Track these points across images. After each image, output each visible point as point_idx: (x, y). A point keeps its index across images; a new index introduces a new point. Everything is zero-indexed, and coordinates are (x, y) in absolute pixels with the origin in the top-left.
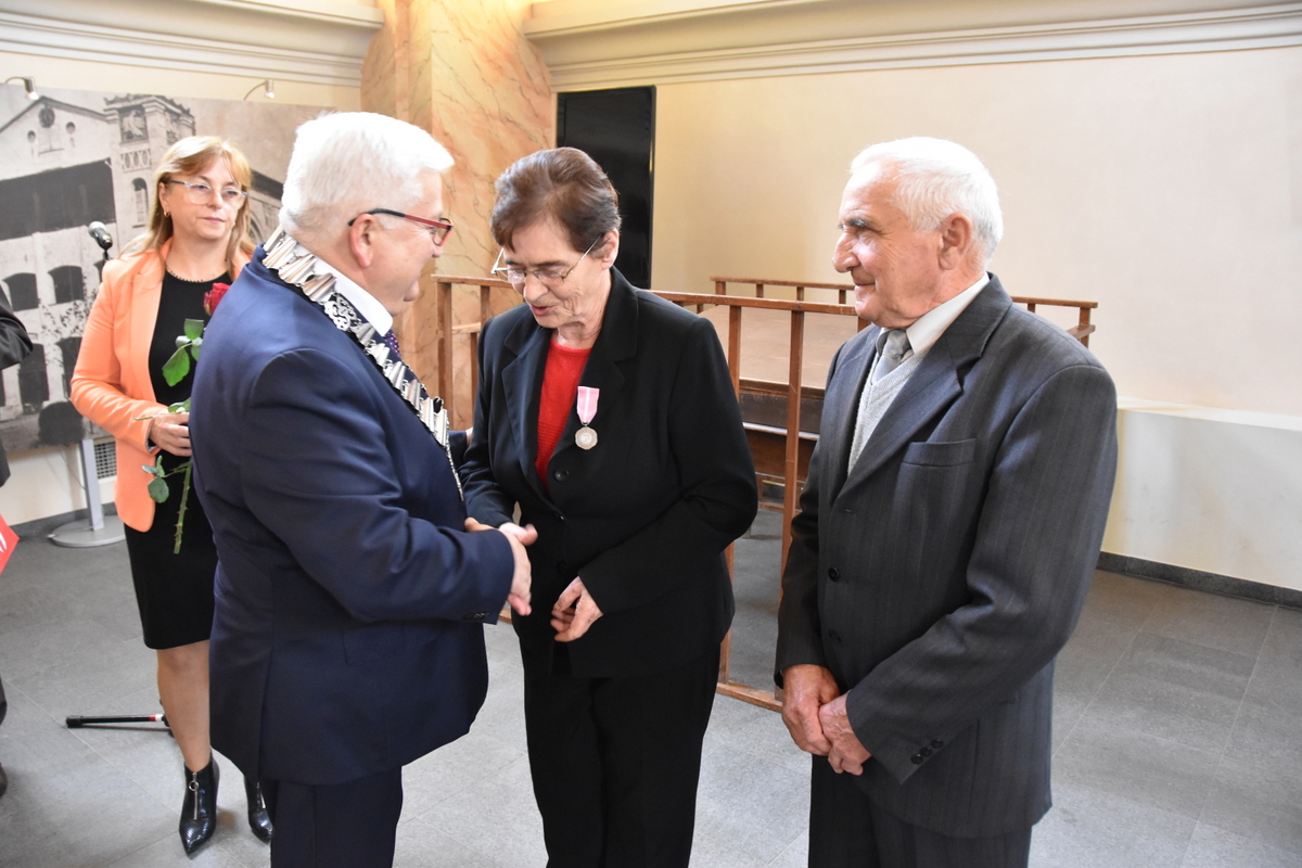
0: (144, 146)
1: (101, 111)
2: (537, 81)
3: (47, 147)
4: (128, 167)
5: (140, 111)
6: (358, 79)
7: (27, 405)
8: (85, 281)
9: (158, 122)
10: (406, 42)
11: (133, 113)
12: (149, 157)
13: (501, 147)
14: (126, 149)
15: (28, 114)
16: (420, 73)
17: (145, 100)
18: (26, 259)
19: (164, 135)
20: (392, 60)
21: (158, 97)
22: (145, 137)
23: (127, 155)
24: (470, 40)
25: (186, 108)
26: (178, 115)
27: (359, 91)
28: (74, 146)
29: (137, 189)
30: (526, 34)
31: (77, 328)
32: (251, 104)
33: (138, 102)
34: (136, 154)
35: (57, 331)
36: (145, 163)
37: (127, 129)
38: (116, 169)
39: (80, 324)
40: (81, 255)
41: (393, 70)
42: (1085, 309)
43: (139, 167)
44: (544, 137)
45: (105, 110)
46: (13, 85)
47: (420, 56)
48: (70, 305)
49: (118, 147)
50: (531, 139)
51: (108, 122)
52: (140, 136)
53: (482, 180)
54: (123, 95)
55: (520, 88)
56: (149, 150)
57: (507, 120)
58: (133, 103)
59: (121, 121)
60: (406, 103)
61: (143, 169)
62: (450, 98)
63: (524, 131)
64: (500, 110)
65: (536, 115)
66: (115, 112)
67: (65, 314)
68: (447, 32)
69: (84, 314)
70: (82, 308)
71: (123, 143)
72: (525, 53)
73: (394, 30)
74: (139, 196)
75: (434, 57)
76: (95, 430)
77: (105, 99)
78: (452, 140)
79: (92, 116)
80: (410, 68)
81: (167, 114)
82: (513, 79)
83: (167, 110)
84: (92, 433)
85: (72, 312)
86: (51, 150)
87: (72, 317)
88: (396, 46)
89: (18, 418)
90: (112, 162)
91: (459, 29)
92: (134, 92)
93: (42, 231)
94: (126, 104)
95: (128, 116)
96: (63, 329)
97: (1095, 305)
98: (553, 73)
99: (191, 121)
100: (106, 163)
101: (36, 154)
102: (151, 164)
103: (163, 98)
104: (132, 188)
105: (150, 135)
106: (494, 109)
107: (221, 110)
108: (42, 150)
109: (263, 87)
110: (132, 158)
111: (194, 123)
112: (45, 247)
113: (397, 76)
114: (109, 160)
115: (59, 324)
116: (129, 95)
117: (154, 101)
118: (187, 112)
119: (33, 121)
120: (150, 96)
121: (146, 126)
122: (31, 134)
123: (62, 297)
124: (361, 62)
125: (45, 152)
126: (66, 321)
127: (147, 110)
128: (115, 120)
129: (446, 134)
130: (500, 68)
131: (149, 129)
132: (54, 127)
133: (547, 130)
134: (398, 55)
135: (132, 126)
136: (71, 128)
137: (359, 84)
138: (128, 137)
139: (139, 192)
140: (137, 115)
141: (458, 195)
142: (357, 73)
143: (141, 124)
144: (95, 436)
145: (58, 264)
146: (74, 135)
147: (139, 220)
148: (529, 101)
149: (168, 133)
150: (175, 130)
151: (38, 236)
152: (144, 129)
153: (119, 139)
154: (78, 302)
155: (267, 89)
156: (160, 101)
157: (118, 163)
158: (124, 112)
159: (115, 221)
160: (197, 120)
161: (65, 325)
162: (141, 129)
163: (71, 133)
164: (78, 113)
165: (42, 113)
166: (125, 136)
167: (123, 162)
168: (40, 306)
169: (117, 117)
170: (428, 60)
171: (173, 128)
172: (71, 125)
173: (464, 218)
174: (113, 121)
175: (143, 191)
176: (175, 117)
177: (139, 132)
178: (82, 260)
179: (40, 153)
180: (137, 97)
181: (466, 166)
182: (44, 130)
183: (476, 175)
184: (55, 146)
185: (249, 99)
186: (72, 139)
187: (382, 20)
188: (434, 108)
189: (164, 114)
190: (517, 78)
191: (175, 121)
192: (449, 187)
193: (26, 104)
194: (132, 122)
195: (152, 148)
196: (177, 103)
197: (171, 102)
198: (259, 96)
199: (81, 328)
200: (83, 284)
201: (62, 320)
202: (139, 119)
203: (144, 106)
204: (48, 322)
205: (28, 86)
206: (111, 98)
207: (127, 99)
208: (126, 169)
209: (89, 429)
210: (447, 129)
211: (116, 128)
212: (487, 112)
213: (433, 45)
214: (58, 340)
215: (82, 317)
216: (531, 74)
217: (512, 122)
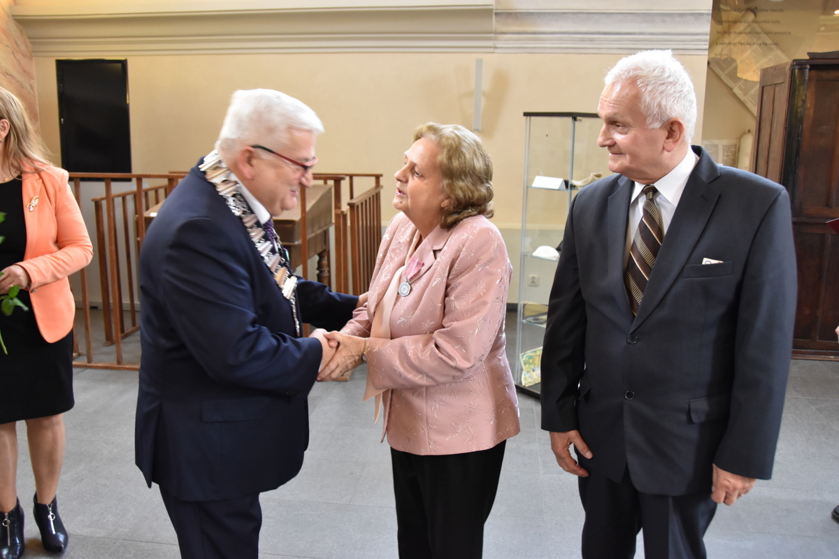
2: (23, 48)
30: (13, 16)
42: (378, 177)
44: (31, 86)
50: (23, 88)
55: (13, 52)
63: (18, 81)
65: (25, 71)
72: (13, 28)
82: (7, 46)
97: (381, 175)
98: (32, 43)
133: (32, 81)
148: (19, 61)
190: (9, 45)
216: (19, 44)
217: (10, 75)
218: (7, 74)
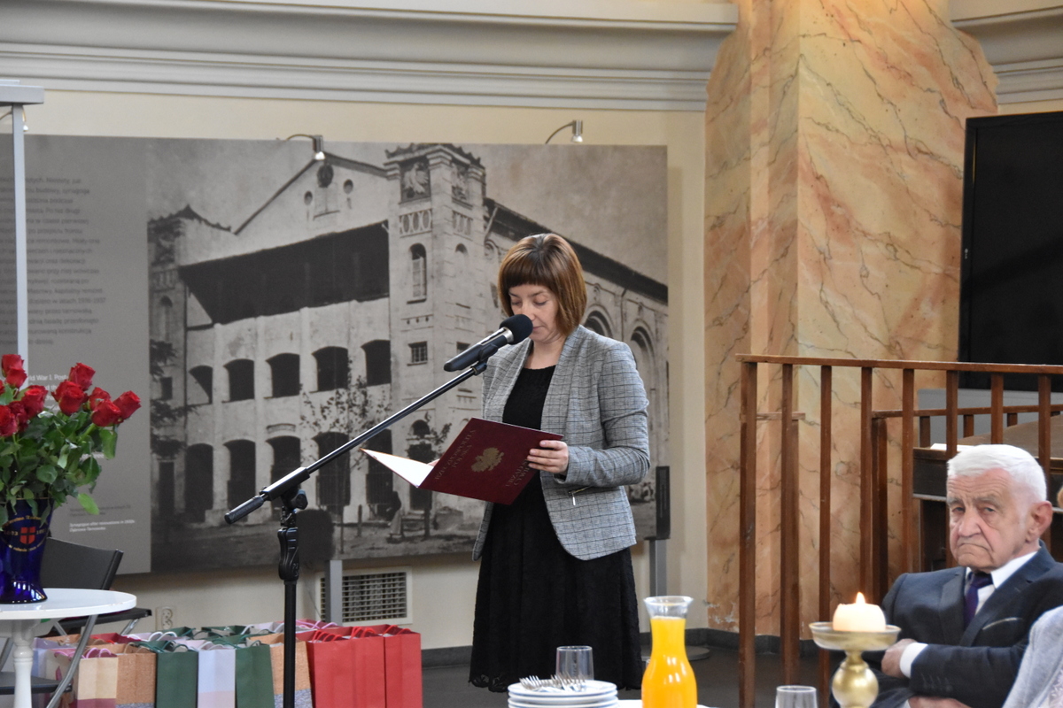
0: (426, 206)
1: (382, 166)
2: (972, 88)
3: (322, 209)
4: (406, 231)
5: (423, 163)
6: (703, 101)
7: (277, 508)
8: (351, 366)
9: (443, 176)
10: (766, 49)
11: (416, 166)
12: (430, 218)
13: (908, 191)
14: (406, 210)
15: (307, 173)
16: (784, 93)
17: (430, 150)
18: (291, 338)
19: (449, 191)
20: (747, 75)
21: (445, 145)
22: (427, 195)
23: (406, 216)
24: (859, 41)
25: (476, 157)
26: (467, 166)
27: (704, 114)
28: (350, 207)
29: (415, 257)
30: (953, 21)
31: (337, 421)
32: (555, 147)
33: (422, 153)
34: (416, 216)
35: (316, 424)
36: (426, 226)
37: (408, 185)
38: (392, 232)
39: (341, 417)
40: (349, 334)
41: (748, 90)
43: (419, 231)
45: (386, 164)
46: (297, 142)
47: (787, 69)
48: (331, 394)
49: (398, 207)
51: (388, 178)
52: (422, 193)
53: (875, 241)
54: (406, 147)
55: (942, 101)
56: (431, 210)
57: (917, 151)
58: (417, 154)
59: (402, 175)
60: (765, 135)
61: (423, 233)
62: (827, 128)
63: (947, 166)
64: (906, 137)
66: (396, 166)
67: (326, 404)
68: (825, 34)
69: (346, 406)
70: (344, 398)
71: (402, 203)
72: (953, 48)
73: (751, 33)
74: (416, 266)
75: (803, 71)
76: (346, 548)
77: (387, 151)
78: (827, 186)
79: (371, 172)
80: (771, 86)
81: (453, 165)
82: (929, 90)
83: (454, 161)
84: (342, 552)
85: (334, 402)
86: (327, 213)
87: (333, 408)
88: (753, 57)
89: (265, 524)
90: (390, 224)
91: (842, 27)
92: (418, 141)
93: (310, 306)
94: (409, 156)
95: (410, 170)
96: (322, 422)
98: (999, 73)
99: (480, 173)
100: (383, 226)
101: (311, 217)
102: (432, 227)
103: (450, 146)
104: (409, 255)
105: (433, 192)
106: (896, 136)
107: (518, 155)
108: (316, 214)
109: (570, 128)
110: (411, 219)
111: (484, 175)
112: (312, 324)
113: (753, 97)
114: (386, 222)
115: (319, 415)
116: (412, 145)
117: (441, 150)
118: (476, 163)
119: (311, 182)
120: (435, 145)
121: (429, 181)
122: (308, 195)
123: (325, 383)
124: (708, 76)
125: (321, 215)
126: (326, 413)
127: (432, 162)
128: (395, 175)
129: (818, 178)
130: (908, 76)
131: (432, 183)
132: (331, 186)
134: (755, 68)
135: (414, 181)
136: (349, 187)
137: (703, 106)
138: (409, 195)
139: (416, 261)
140: (420, 169)
141: (836, 262)
142: (702, 92)
143: (423, 180)
144: (345, 557)
145: (323, 345)
146: (351, 195)
147: (415, 295)
148: (956, 121)
149: (454, 188)
150: (462, 185)
151: (306, 311)
152: (427, 185)
153: (398, 197)
154: (341, 391)
155: (574, 132)
156: (447, 150)
157: (395, 226)
158: (405, 165)
159: (388, 296)
160: (488, 171)
161: (325, 417)
162: (423, 185)
163: (348, 192)
164: (357, 169)
165: (321, 171)
166: (405, 194)
167: (401, 225)
168: (301, 392)
169: (397, 172)
170: (795, 76)
171: (459, 182)
172: (349, 184)
173: (845, 296)
174: (394, 176)
175: (421, 259)
176: (462, 169)
177: (420, 189)
178: (349, 341)
179: (315, 217)
180: (421, 147)
181: (848, 222)
182: (321, 189)
183: (865, 234)
184: (332, 207)
185: (552, 142)
186: (349, 200)
187: (736, 21)
188: (801, 141)
189: (450, 166)
190: (935, 87)
191: (463, 174)
192: (821, 253)
193: (306, 162)
194: (414, 177)
195: (435, 207)
196: (466, 151)
197: (459, 151)
198: (564, 138)
199: (342, 422)
200: (349, 370)
201: (323, 411)
202: (422, 173)
203: (429, 157)
204: (307, 412)
205: (317, 144)
206: (392, 150)
207: (410, 149)
208: (404, 234)
209: (338, 547)
210: (820, 172)
211: (395, 185)
212: (885, 142)
213: (801, 55)
214: (316, 434)
215: (344, 409)
216: (961, 80)
217: (926, 153)
218: (920, 151)
